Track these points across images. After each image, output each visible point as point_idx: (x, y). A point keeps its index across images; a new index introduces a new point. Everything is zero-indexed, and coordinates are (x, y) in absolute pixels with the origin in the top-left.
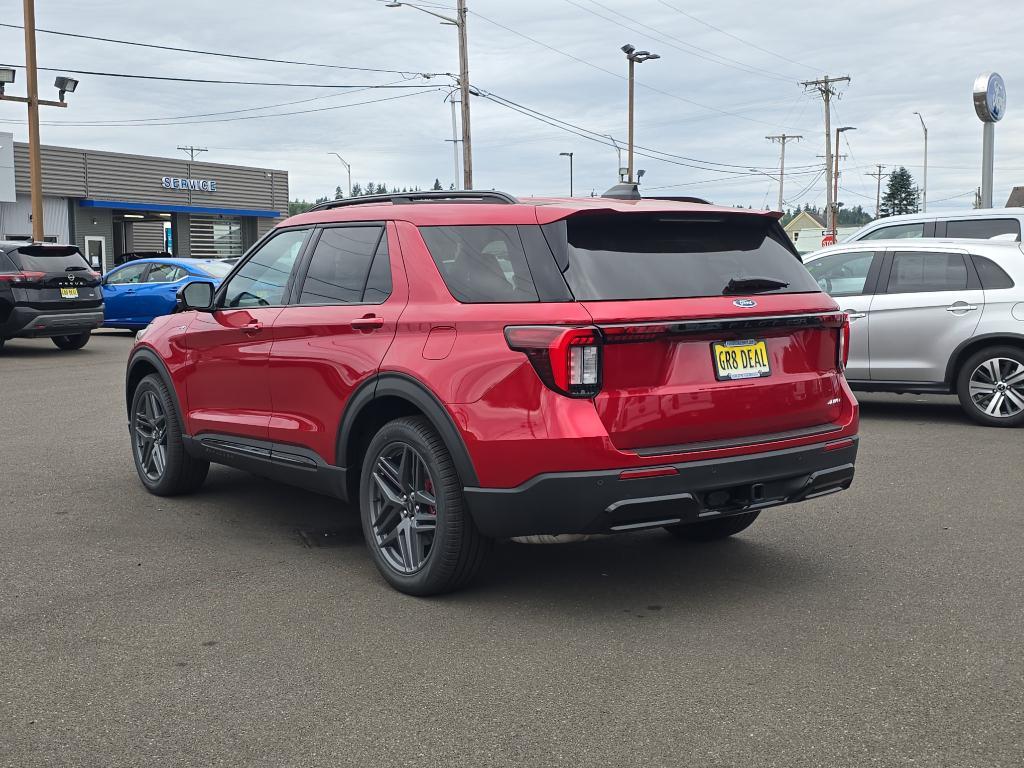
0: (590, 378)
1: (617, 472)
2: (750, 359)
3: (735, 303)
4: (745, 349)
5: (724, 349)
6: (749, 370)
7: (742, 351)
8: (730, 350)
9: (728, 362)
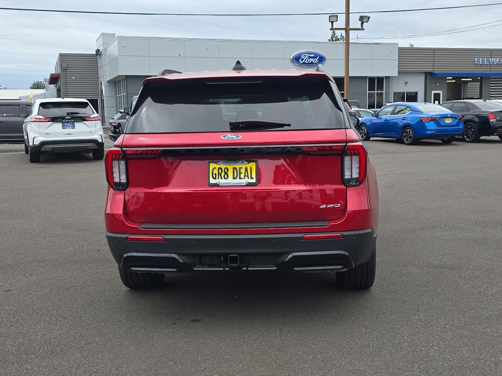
0: (124, 179)
1: (125, 236)
2: (240, 173)
3: (222, 137)
4: (238, 167)
5: (217, 166)
6: (238, 181)
7: (234, 168)
8: (223, 167)
9: (220, 174)
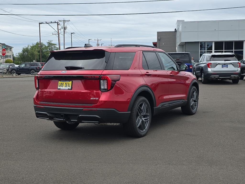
2: (67, 85)
3: (61, 72)
6: (66, 88)
7: (65, 83)
8: (62, 83)
9: (61, 85)
